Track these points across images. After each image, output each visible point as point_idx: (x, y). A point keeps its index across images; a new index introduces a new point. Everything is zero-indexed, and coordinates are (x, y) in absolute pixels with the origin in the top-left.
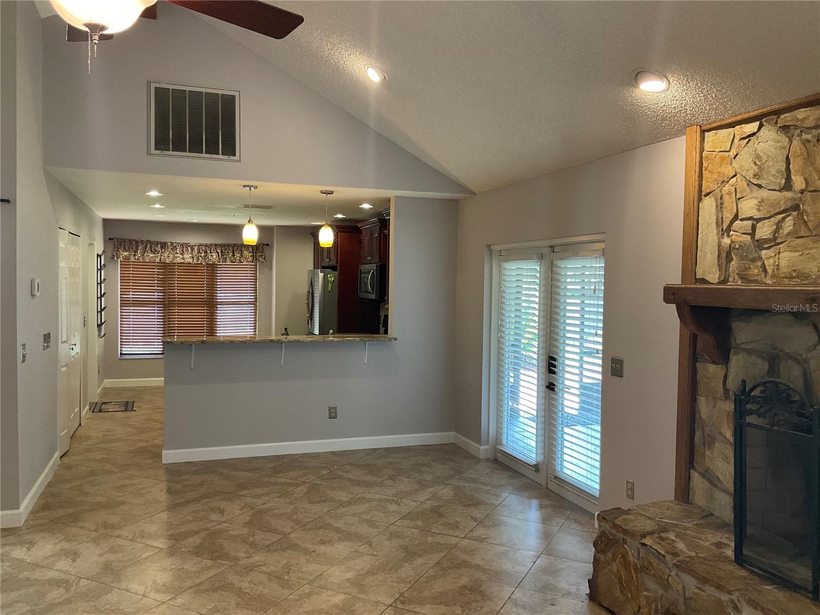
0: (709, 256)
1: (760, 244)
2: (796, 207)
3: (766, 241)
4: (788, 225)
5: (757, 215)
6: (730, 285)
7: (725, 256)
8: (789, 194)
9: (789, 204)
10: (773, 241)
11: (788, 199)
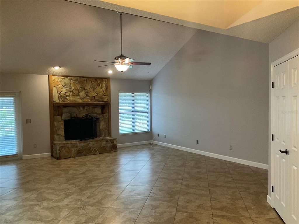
0: (56, 98)
1: (67, 96)
2: (73, 91)
3: (68, 96)
4: (71, 94)
5: (66, 92)
6: (60, 103)
7: (59, 98)
8: (71, 89)
9: (71, 91)
10: (69, 96)
11: (71, 90)
